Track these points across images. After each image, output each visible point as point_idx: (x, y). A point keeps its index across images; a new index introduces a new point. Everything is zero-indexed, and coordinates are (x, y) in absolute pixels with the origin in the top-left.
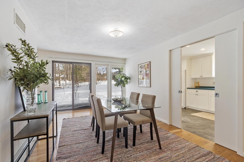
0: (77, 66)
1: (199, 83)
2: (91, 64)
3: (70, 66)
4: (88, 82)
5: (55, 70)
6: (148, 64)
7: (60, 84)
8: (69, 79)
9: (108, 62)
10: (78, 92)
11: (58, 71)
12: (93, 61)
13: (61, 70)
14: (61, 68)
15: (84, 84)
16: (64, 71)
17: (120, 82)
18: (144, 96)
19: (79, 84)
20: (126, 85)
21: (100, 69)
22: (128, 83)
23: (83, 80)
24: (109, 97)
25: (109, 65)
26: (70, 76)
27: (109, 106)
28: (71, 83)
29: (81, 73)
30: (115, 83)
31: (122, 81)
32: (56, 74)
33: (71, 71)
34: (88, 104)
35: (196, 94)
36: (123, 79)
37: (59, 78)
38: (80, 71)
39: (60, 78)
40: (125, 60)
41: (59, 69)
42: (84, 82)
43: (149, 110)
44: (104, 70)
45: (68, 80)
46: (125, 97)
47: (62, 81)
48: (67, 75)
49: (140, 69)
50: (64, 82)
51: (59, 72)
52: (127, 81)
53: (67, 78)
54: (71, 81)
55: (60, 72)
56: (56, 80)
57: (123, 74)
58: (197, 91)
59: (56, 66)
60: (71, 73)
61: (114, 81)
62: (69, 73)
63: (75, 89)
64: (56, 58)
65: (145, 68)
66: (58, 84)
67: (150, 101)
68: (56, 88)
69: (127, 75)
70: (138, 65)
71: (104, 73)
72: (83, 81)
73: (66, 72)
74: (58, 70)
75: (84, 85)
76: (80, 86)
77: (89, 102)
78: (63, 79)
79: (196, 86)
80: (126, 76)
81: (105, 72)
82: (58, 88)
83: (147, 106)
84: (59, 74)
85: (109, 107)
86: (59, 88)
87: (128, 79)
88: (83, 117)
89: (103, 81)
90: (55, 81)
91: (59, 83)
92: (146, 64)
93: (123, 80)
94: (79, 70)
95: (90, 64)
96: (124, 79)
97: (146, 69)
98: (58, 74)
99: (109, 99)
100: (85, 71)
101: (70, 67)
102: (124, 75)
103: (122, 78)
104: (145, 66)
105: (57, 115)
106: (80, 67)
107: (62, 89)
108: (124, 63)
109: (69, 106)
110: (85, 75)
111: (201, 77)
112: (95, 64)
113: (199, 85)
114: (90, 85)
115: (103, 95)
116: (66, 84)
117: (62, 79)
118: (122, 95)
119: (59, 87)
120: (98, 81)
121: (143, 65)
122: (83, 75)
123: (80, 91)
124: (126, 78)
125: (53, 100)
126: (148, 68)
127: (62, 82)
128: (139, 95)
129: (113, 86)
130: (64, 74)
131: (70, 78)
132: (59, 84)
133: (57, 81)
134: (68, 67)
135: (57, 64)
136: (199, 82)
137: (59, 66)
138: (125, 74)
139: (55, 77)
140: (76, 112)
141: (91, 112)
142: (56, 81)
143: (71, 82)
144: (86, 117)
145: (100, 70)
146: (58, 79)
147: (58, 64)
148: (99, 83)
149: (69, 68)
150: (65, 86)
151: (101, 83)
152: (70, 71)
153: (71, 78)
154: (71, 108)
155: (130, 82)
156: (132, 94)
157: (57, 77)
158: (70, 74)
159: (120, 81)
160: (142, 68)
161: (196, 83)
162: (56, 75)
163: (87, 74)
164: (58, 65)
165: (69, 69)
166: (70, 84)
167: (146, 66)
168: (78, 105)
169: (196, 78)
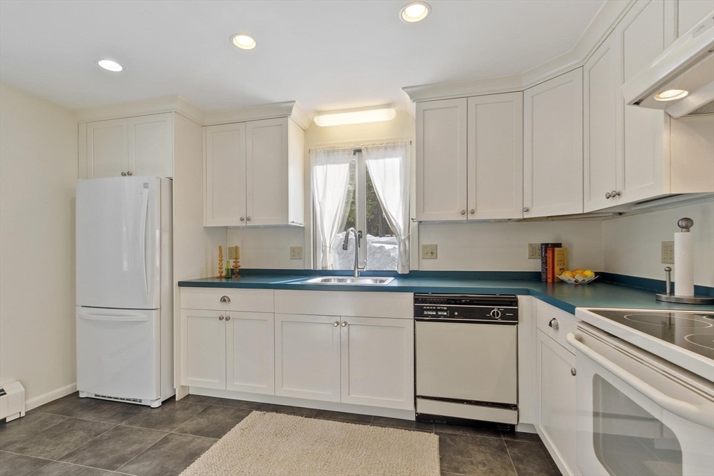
1: (236, 253)
35: (223, 314)
58: (223, 300)
79: (225, 266)
111: (243, 224)
113: (235, 263)
136: (237, 248)
161: (225, 252)
169: (227, 228)
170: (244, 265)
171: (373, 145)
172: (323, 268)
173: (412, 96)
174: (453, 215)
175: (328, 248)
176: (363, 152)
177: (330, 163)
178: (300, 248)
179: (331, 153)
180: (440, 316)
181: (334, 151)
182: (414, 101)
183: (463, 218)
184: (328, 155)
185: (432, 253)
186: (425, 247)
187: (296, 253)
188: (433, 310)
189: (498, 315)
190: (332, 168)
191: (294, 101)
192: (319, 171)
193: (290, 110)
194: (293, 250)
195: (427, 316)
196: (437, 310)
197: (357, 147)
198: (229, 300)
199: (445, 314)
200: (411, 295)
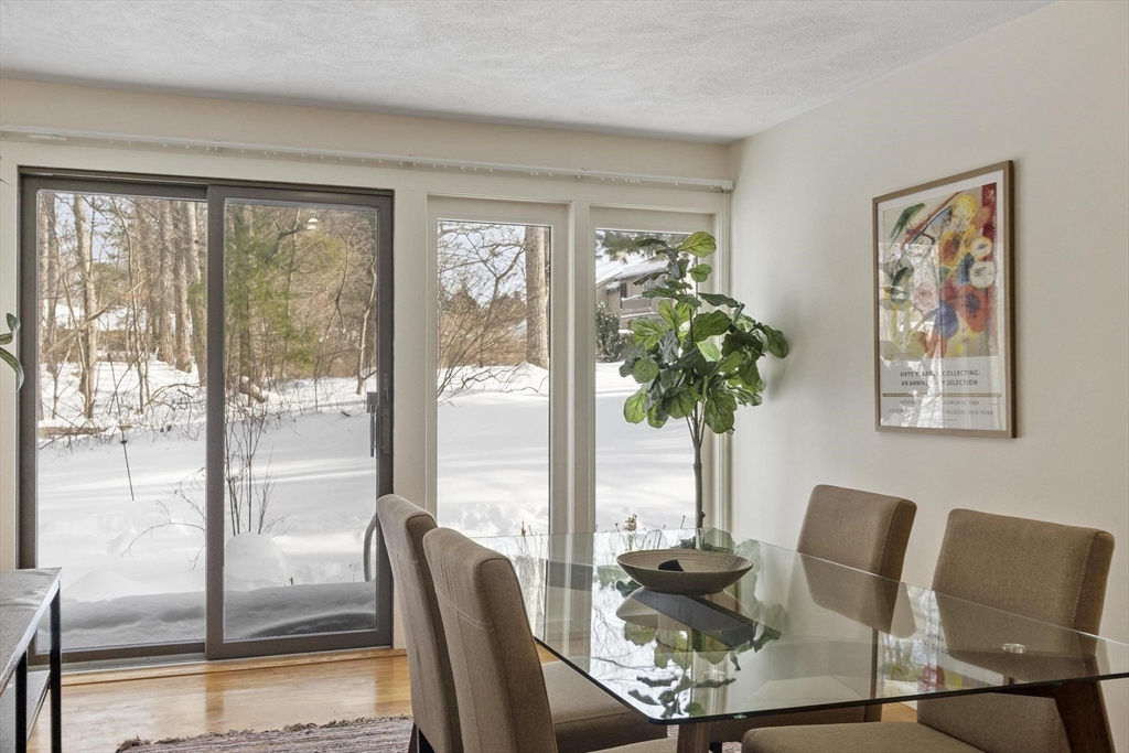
0: (246, 229)
2: (389, 195)
3: (181, 218)
4: (347, 375)
5: (45, 262)
6: (993, 186)
7: (88, 398)
8: (169, 350)
9: (559, 177)
10: (259, 470)
11: (77, 276)
12: (408, 165)
13: (100, 267)
14: (101, 250)
15: (310, 393)
16: (128, 275)
17: (679, 379)
18: (966, 529)
19: (261, 400)
20: (743, 413)
21: (461, 252)
22: (764, 395)
23: (300, 357)
24: (569, 539)
25: (564, 206)
26: (180, 325)
27: (567, 618)
28: (192, 392)
29: (286, 295)
30: (631, 385)
31: (698, 373)
32: (54, 300)
33: (190, 270)
34: (362, 601)
36: (712, 347)
37: (86, 339)
38: (272, 272)
39: (93, 341)
40: (728, 150)
41: (86, 251)
42: (316, 377)
43: (1053, 700)
44: (501, 264)
45: (161, 357)
46: (727, 537)
47: (106, 366)
48: (156, 310)
49: (892, 251)
50: (130, 381)
51: (83, 284)
52: (749, 374)
53: (157, 337)
54: (195, 368)
55: (91, 286)
56: (60, 356)
57: (715, 299)
59: (52, 225)
60: (193, 291)
61: (623, 372)
62: (178, 290)
63: (234, 441)
64: (54, 142)
65: (948, 233)
66: (72, 398)
67: (1054, 591)
68: (50, 432)
69: (757, 309)
70: (876, 202)
71: (504, 289)
72: (309, 369)
73: (150, 285)
74: (73, 259)
75: (316, 411)
76: (279, 415)
77: (360, 578)
78: (117, 345)
80: (738, 315)
81: (515, 284)
82: (68, 432)
83: (1019, 648)
84: (86, 300)
85: (566, 630)
86: (80, 430)
87: (758, 349)
88: (318, 733)
89: (496, 370)
90: (43, 367)
91: (82, 389)
92: (970, 193)
93: (709, 359)
94: (268, 260)
95: (383, 200)
96: (726, 352)
97: (968, 244)
98: (78, 302)
99: (569, 560)
100: (323, 267)
101: (187, 232)
102: (723, 308)
103: (693, 337)
104: (947, 210)
105: (64, 701)
106: (275, 233)
107: (106, 447)
108: (717, 183)
109: (173, 616)
110: (321, 316)
112: (429, 196)
114: (382, 405)
115: (503, 509)
116: (148, 401)
117: (112, 348)
118: (701, 516)
119: (81, 421)
120: (451, 365)
121: (933, 198)
122: (303, 306)
123: (275, 469)
124: (743, 342)
125: (26, 558)
126: (989, 230)
127: (111, 377)
128: (901, 517)
129: (608, 421)
130: (130, 305)
131: (179, 340)
132: (79, 400)
133: (68, 370)
134: (168, 236)
135: (63, 202)
137: (86, 226)
138: (731, 303)
139: (49, 331)
140: (246, 679)
141: (384, 683)
142: (53, 370)
143: (193, 377)
144: (338, 733)
145: (464, 264)
146: (77, 346)
147: (76, 210)
148: (455, 393)
149: (177, 243)
150: (133, 416)
151: (477, 386)
152: (183, 272)
153: (187, 342)
154: (197, 632)
155: (778, 383)
156: (828, 505)
157: (63, 332)
158: (185, 306)
159: (675, 368)
160: (915, 234)
162: (52, 314)
163: (337, 297)
164: (72, 219)
165: (178, 258)
166: (185, 401)
167: (966, 211)
168: (258, 608)
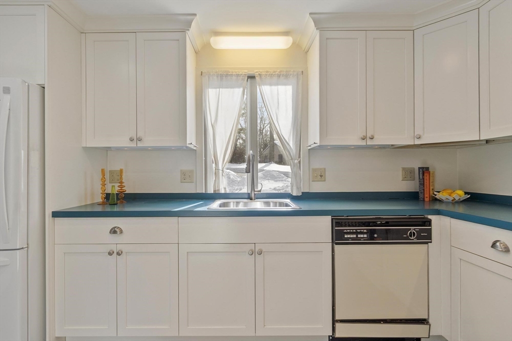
1: (121, 176)
35: (114, 248)
58: (114, 231)
79: (109, 191)
111: (133, 145)
113: (121, 186)
136: (121, 171)
161: (107, 176)
169: (108, 149)
170: (129, 190)
171: (267, 72)
172: (214, 191)
173: (316, 22)
174: (354, 140)
175: (221, 172)
176: (256, 78)
177: (222, 88)
178: (192, 171)
179: (225, 78)
180: (360, 239)
181: (227, 75)
182: (317, 29)
183: (363, 143)
184: (222, 79)
185: (321, 176)
186: (314, 170)
187: (186, 176)
188: (353, 233)
189: (414, 235)
190: (225, 92)
191: (195, 15)
192: (212, 94)
193: (189, 23)
194: (183, 173)
195: (348, 239)
196: (357, 233)
197: (251, 73)
198: (121, 232)
199: (365, 236)
200: (329, 218)
